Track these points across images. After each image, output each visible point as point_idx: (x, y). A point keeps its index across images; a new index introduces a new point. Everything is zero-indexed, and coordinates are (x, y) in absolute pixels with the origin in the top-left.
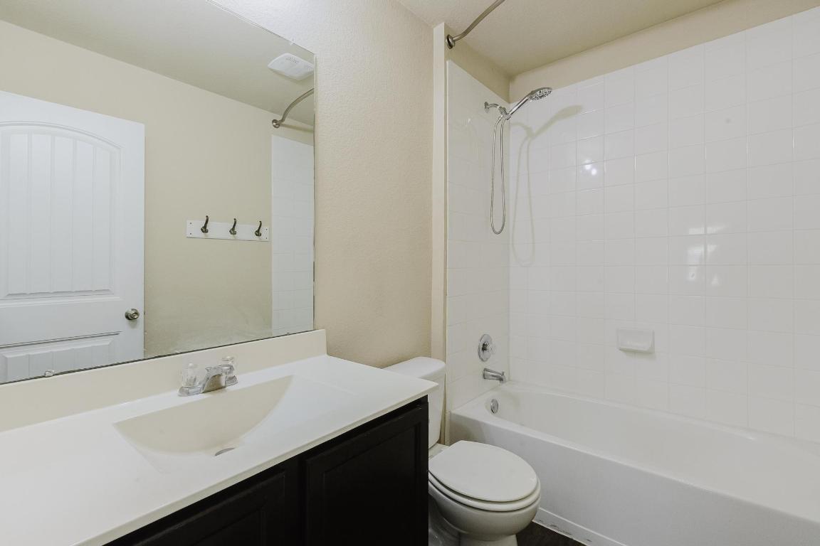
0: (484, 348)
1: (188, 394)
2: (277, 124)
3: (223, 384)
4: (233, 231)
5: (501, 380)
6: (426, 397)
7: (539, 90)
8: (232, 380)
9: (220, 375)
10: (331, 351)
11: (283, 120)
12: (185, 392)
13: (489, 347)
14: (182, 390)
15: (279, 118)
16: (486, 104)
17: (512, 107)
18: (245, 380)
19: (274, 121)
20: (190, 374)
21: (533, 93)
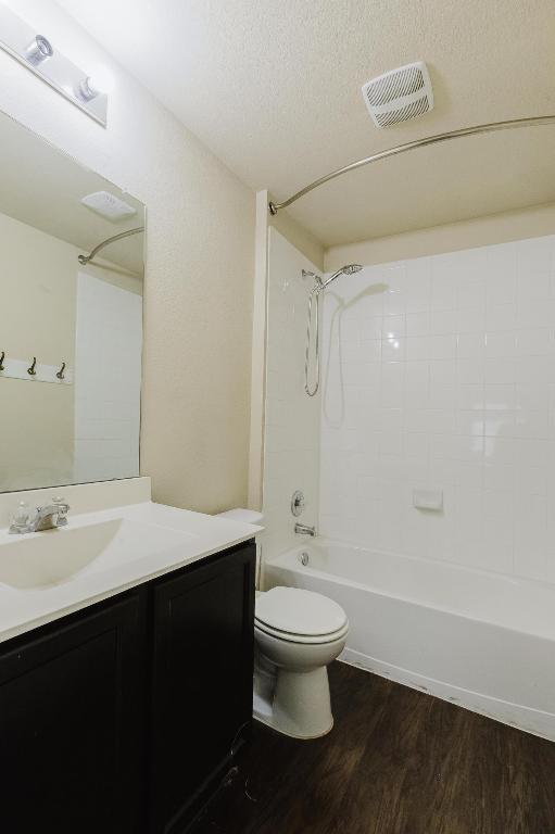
0: (297, 503)
1: (19, 532)
2: (83, 260)
3: (55, 524)
4: (31, 371)
5: (312, 534)
6: (254, 539)
7: (352, 266)
8: (63, 521)
9: (50, 515)
10: (156, 498)
11: (90, 257)
12: (15, 530)
13: (301, 503)
14: (12, 528)
15: (87, 255)
16: (303, 271)
17: (327, 277)
18: (74, 521)
19: (81, 257)
20: (21, 512)
21: (345, 268)
